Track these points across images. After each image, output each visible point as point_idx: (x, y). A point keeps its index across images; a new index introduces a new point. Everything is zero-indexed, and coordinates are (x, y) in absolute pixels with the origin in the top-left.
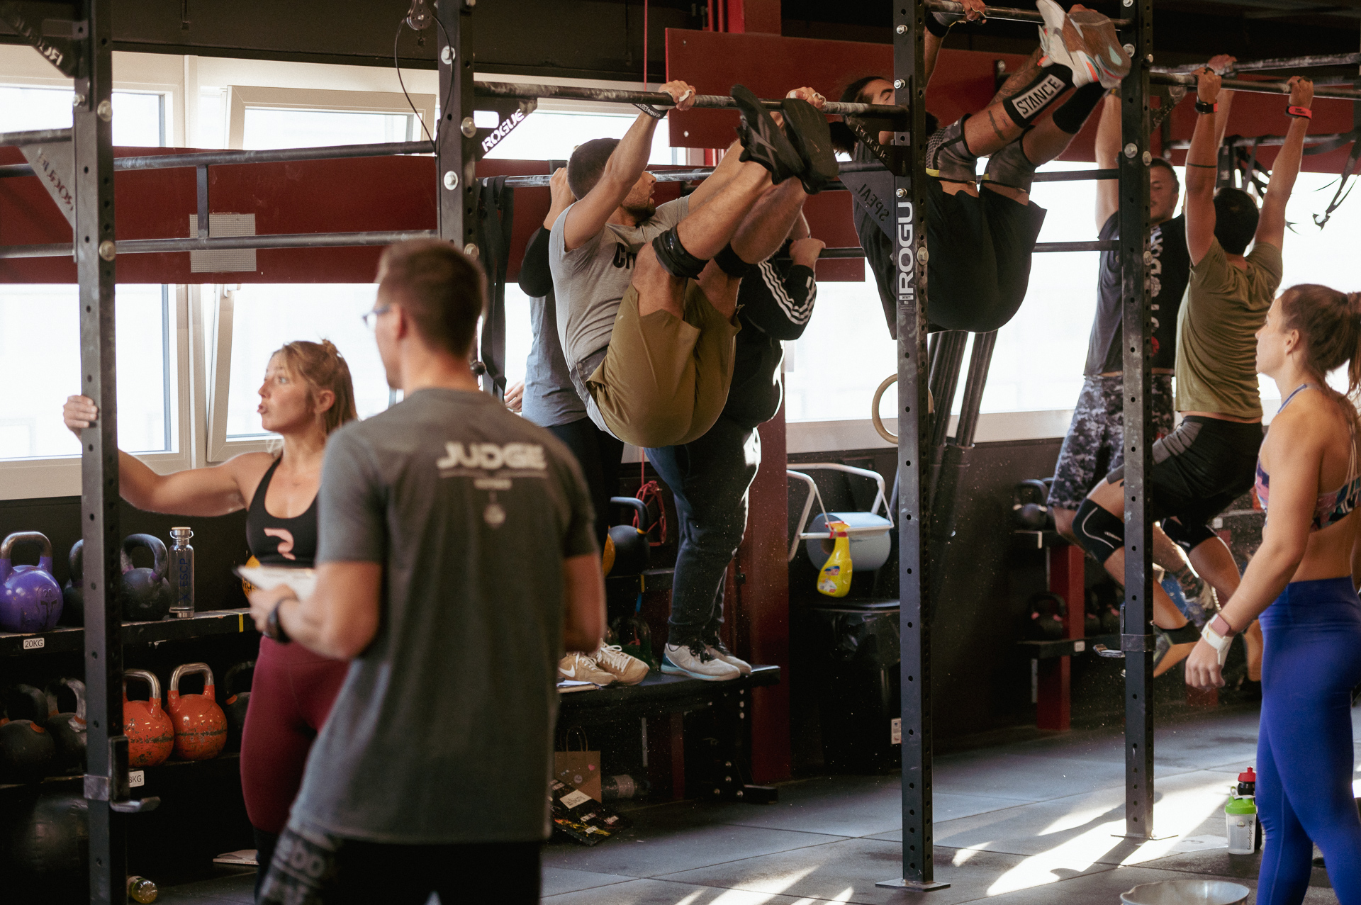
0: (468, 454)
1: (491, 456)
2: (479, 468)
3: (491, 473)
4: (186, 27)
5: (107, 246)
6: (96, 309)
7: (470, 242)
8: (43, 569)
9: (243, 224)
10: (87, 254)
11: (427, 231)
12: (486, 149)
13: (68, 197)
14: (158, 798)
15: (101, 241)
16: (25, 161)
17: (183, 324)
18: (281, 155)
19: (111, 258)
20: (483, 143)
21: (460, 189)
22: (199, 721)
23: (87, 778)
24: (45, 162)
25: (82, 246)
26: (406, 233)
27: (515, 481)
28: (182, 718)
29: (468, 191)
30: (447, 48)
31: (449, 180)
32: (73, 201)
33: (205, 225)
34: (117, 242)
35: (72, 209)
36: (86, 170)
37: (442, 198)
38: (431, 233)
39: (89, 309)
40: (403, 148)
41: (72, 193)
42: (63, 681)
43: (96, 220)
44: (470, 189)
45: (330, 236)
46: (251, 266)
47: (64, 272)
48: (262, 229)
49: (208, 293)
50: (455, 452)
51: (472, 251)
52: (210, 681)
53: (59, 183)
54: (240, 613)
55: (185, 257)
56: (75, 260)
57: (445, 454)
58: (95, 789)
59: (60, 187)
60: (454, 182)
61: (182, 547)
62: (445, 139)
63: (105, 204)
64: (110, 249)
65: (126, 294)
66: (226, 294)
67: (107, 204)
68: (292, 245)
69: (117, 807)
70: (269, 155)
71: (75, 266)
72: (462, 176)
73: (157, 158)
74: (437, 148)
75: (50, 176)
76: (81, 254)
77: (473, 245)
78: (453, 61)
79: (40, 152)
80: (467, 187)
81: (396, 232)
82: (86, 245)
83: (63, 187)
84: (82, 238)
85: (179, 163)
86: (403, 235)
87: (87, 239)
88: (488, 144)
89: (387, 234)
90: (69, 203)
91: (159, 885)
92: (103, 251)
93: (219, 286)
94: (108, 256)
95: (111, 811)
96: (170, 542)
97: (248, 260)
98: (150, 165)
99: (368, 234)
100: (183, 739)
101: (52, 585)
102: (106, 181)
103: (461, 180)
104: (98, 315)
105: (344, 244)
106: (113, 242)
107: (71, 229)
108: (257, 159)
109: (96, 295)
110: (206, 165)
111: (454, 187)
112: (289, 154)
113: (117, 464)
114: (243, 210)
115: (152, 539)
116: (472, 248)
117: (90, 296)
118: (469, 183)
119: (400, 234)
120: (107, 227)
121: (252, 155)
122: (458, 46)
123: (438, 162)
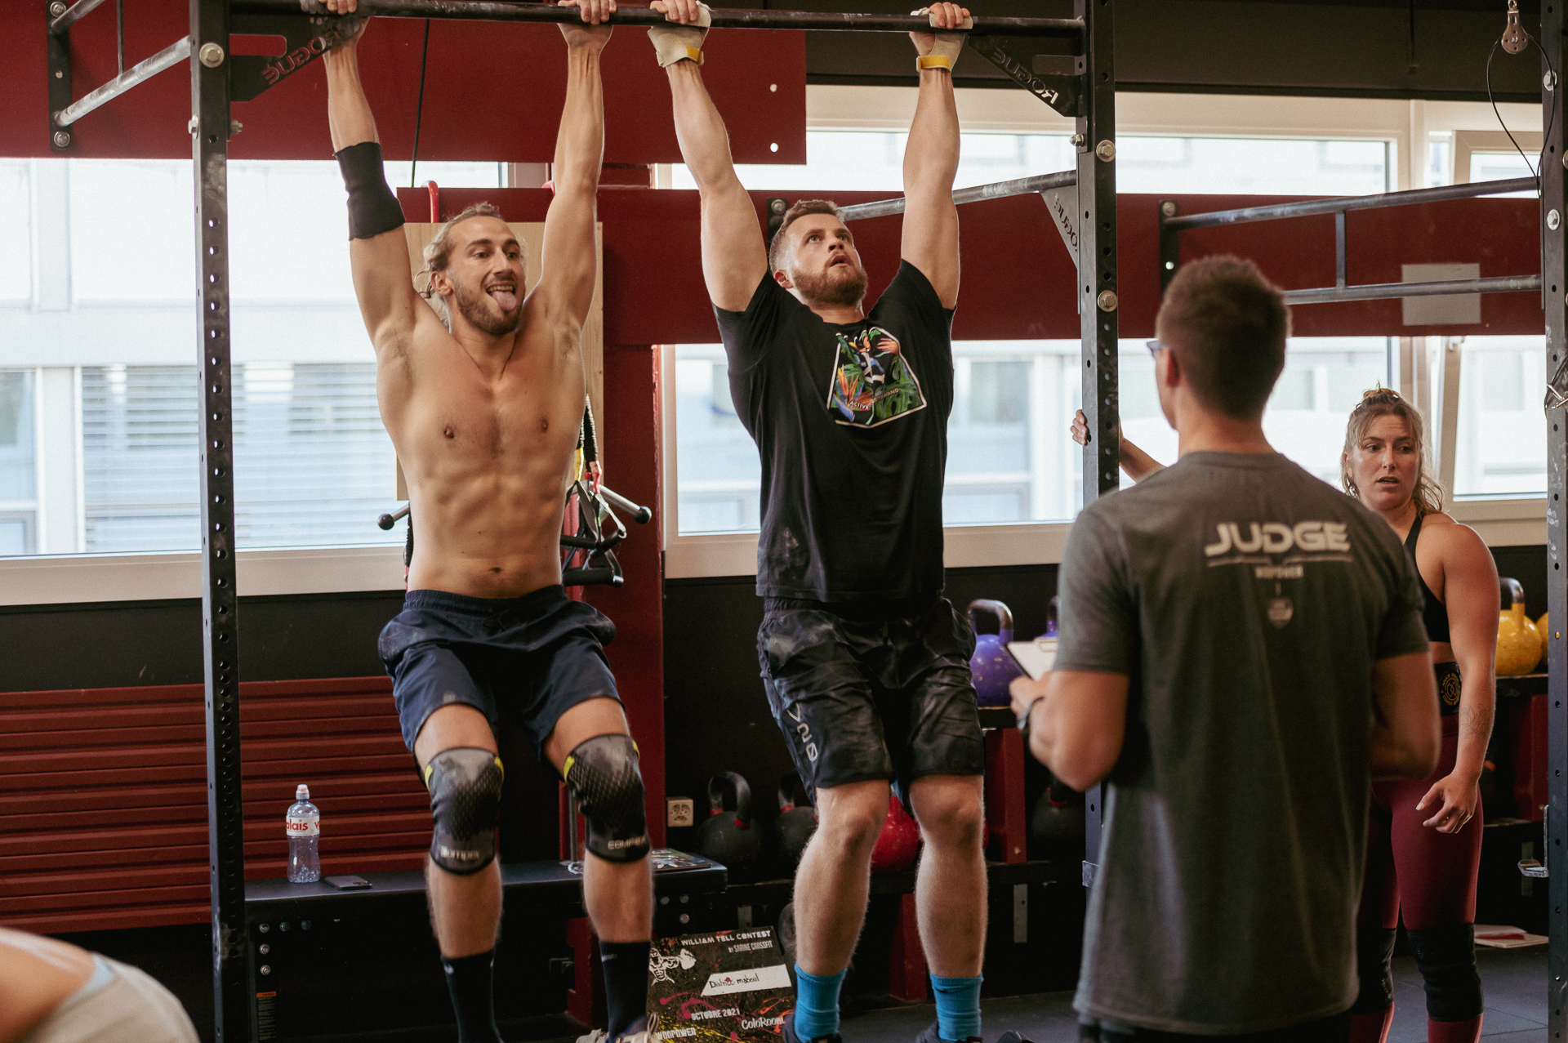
0: (1246, 536)
1: (1277, 538)
2: (1260, 553)
3: (1277, 559)
4: (1413, 71)
5: (1105, 296)
6: (1094, 363)
10: (1087, 306)
11: (1532, 276)
15: (1099, 291)
17: (1407, 379)
19: (1112, 309)
21: (1562, 229)
24: (1060, 208)
25: (1083, 296)
26: (1514, 279)
27: (1307, 567)
30: (1549, 72)
31: (1552, 219)
35: (1079, 256)
36: (1087, 215)
37: (1545, 239)
38: (1536, 278)
39: (1087, 364)
40: (1511, 185)
41: (1078, 240)
43: (1095, 266)
46: (1475, 317)
50: (1228, 533)
55: (1396, 307)
57: (1217, 540)
60: (1555, 222)
62: (1548, 172)
63: (1104, 251)
64: (1110, 298)
65: (1125, 345)
66: (1451, 347)
67: (1106, 251)
70: (1395, 197)
71: (1079, 320)
72: (1564, 215)
74: (1541, 184)
76: (1081, 306)
78: (1555, 87)
79: (1056, 197)
82: (1087, 295)
84: (1084, 288)
85: (1320, 209)
87: (1087, 290)
89: (1498, 280)
90: (1077, 250)
92: (1102, 301)
94: (1107, 306)
97: (1472, 308)
98: (1296, 212)
103: (1563, 219)
104: (1096, 370)
106: (1115, 292)
109: (1095, 351)
110: (1344, 211)
111: (1556, 227)
114: (1466, 259)
117: (1089, 349)
119: (1509, 279)
120: (1107, 276)
121: (1381, 198)
122: (1560, 70)
123: (1541, 200)
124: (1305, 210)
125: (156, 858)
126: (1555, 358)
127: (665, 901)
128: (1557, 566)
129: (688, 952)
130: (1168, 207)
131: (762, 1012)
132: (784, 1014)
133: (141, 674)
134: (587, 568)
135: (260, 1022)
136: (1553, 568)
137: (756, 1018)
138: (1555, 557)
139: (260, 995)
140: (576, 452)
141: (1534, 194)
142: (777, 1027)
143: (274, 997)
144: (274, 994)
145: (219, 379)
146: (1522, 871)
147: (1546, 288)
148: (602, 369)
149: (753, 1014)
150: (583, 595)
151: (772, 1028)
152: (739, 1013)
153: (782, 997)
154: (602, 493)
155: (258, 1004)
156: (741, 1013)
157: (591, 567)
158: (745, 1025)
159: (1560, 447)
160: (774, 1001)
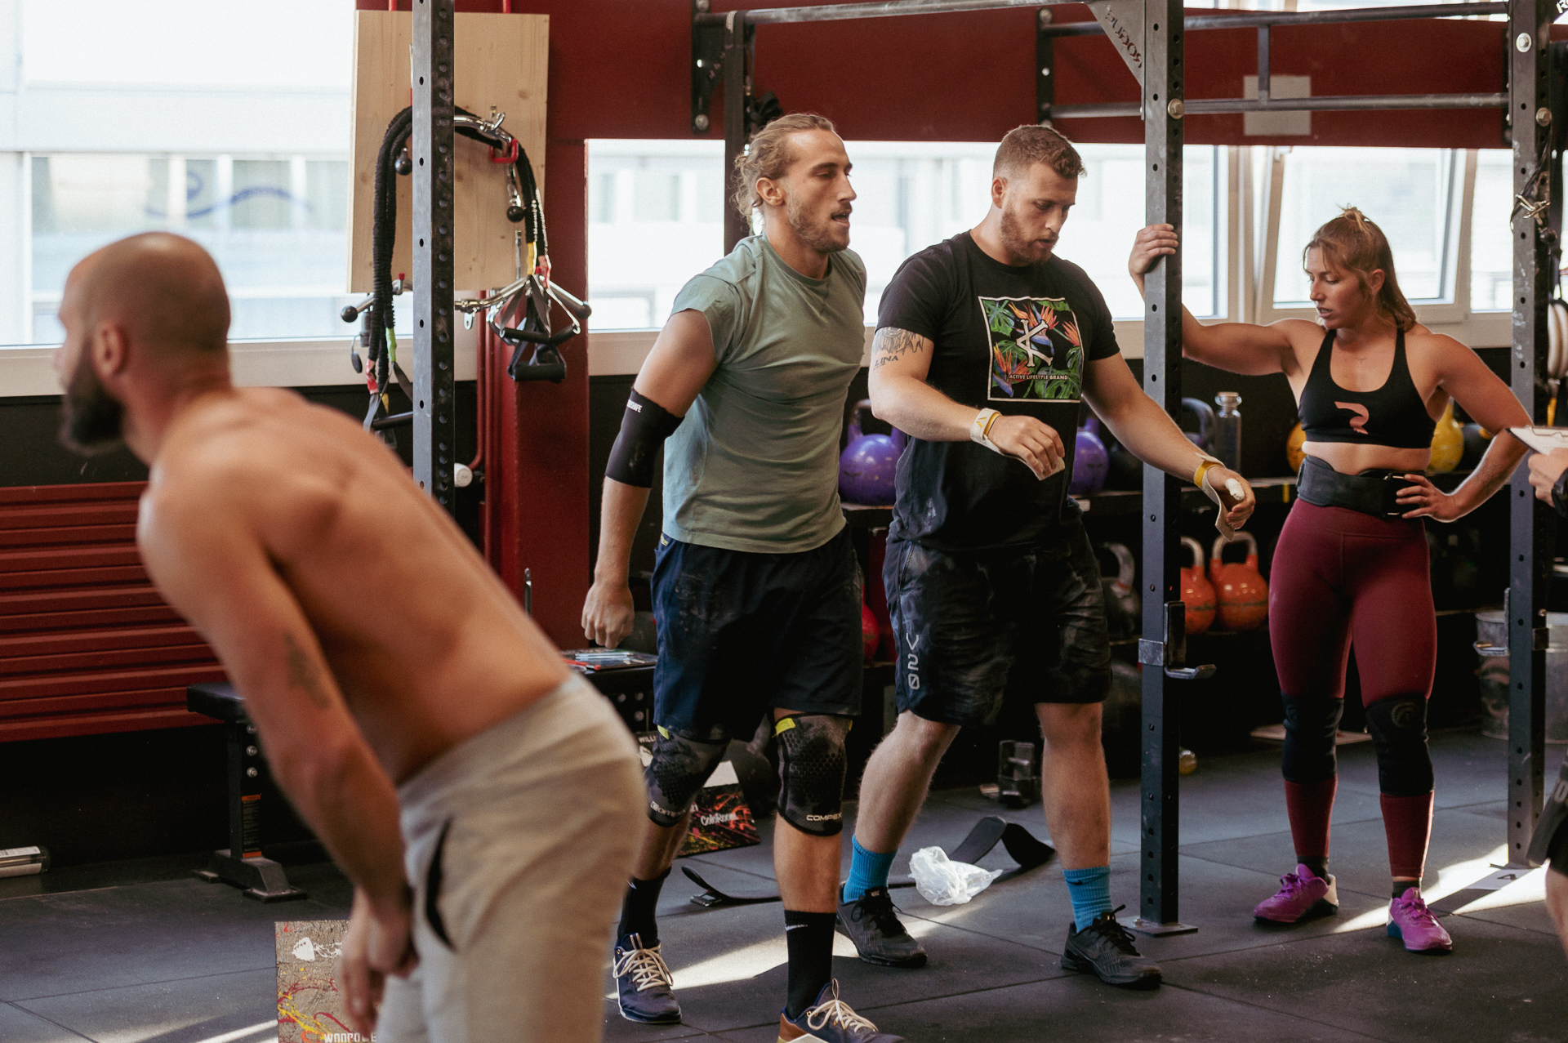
5: (1175, 104)
6: (1163, 168)
7: (1542, 106)
8: (1090, 431)
9: (1296, 86)
10: (1155, 112)
11: (1497, 94)
12: (1561, 11)
13: (1136, 54)
14: (1213, 666)
15: (1169, 99)
16: (1094, 19)
17: (1234, 188)
18: (1347, 15)
19: (1179, 117)
20: (1558, 5)
21: (1534, 51)
22: (1241, 590)
23: (1142, 641)
24: (1114, 19)
25: (1150, 103)
26: (1475, 96)
28: (1223, 588)
29: (1541, 55)
31: (1522, 42)
32: (1141, 59)
33: (1265, 86)
34: (1185, 101)
35: (1140, 66)
36: (1156, 27)
37: (1514, 61)
38: (1503, 96)
39: (1155, 167)
40: (1474, 9)
41: (1141, 51)
42: (1106, 545)
43: (1165, 78)
44: (1543, 52)
45: (1397, 98)
46: (1305, 129)
47: (1132, 131)
48: (1317, 90)
49: (1260, 155)
51: (1545, 116)
52: (1253, 550)
53: (1128, 40)
54: (1286, 482)
55: (1238, 119)
56: (1143, 119)
58: (1150, 654)
59: (1129, 44)
60: (1527, 45)
61: (1229, 413)
62: (1519, 1)
63: (1174, 62)
64: (1178, 106)
65: (1190, 151)
66: (1278, 157)
67: (1176, 62)
68: (1351, 107)
69: (1171, 674)
70: (1335, 15)
71: (1143, 124)
72: (1536, 38)
73: (1217, 18)
74: (1510, 8)
75: (1119, 33)
76: (1149, 112)
77: (1544, 109)
79: (1108, 9)
80: (1541, 49)
81: (1465, 95)
82: (1154, 103)
83: (1131, 44)
84: (1150, 96)
85: (1241, 23)
86: (1472, 98)
87: (1156, 97)
88: (1562, 6)
89: (1456, 97)
90: (1137, 60)
91: (1198, 757)
92: (1172, 109)
93: (1271, 149)
94: (1176, 114)
95: (1166, 677)
96: (1217, 408)
97: (1301, 123)
98: (1211, 25)
99: (1435, 97)
100: (1225, 609)
101: (1097, 448)
102: (1176, 38)
103: (1534, 42)
104: (1165, 174)
105: (1410, 106)
106: (1182, 100)
107: (1140, 88)
108: (1323, 20)
109: (1163, 154)
110: (1269, 25)
111: (1527, 49)
112: (1353, 14)
113: (1180, 325)
114: (1298, 72)
115: (1199, 405)
116: (1545, 112)
117: (1157, 154)
118: (1543, 46)
120: (1176, 85)
121: (1316, 15)
123: (1510, 23)
124: (1225, 24)
125: (101, 662)
126: (1524, 171)
127: (622, 698)
128: (1523, 365)
129: (645, 749)
130: (1045, 14)
131: (717, 808)
132: (736, 809)
133: (82, 470)
134: (534, 363)
135: (245, 826)
136: (1519, 366)
137: (713, 814)
138: (1520, 356)
139: (245, 799)
140: (529, 245)
141: (1503, 18)
142: (731, 823)
143: (258, 800)
144: (258, 797)
145: (444, 165)
146: (1479, 652)
147: (1515, 107)
148: (544, 163)
149: (710, 810)
150: (517, 391)
151: (727, 823)
152: (697, 809)
153: (731, 793)
154: (552, 288)
155: (242, 808)
156: (699, 809)
157: (540, 361)
158: (704, 821)
159: (1528, 253)
160: (726, 797)
